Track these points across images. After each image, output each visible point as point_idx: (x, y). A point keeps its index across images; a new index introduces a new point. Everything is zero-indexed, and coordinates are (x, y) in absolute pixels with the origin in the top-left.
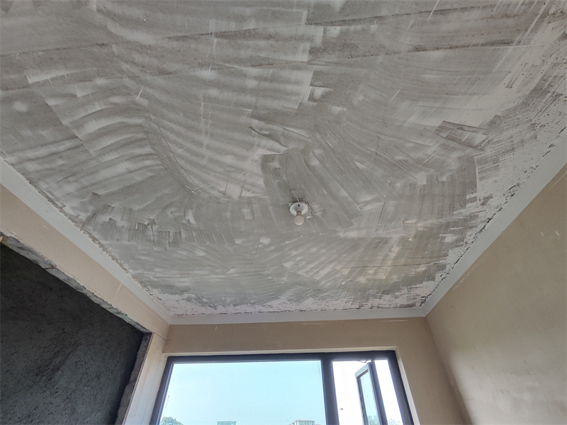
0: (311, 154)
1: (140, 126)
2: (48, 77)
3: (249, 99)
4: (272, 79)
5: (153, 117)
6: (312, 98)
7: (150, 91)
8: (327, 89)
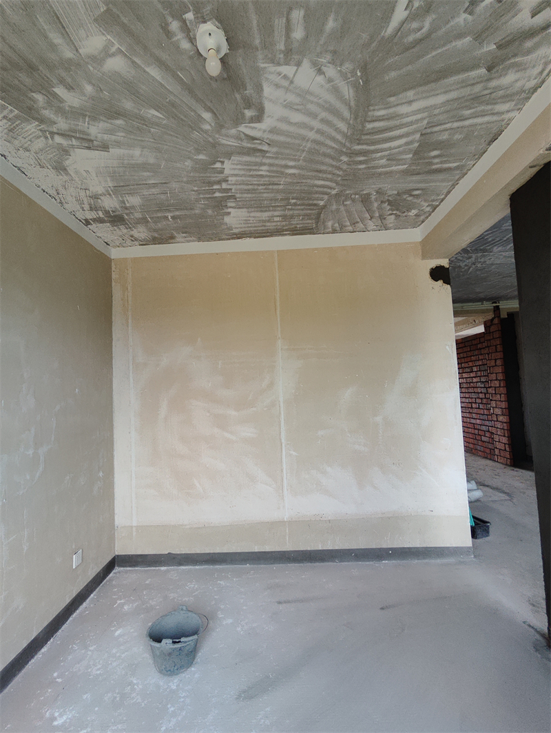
0: (213, 124)
1: (358, 144)
2: (393, 168)
3: (267, 161)
4: (250, 170)
5: (344, 150)
6: (222, 163)
7: (334, 163)
8: (212, 166)
